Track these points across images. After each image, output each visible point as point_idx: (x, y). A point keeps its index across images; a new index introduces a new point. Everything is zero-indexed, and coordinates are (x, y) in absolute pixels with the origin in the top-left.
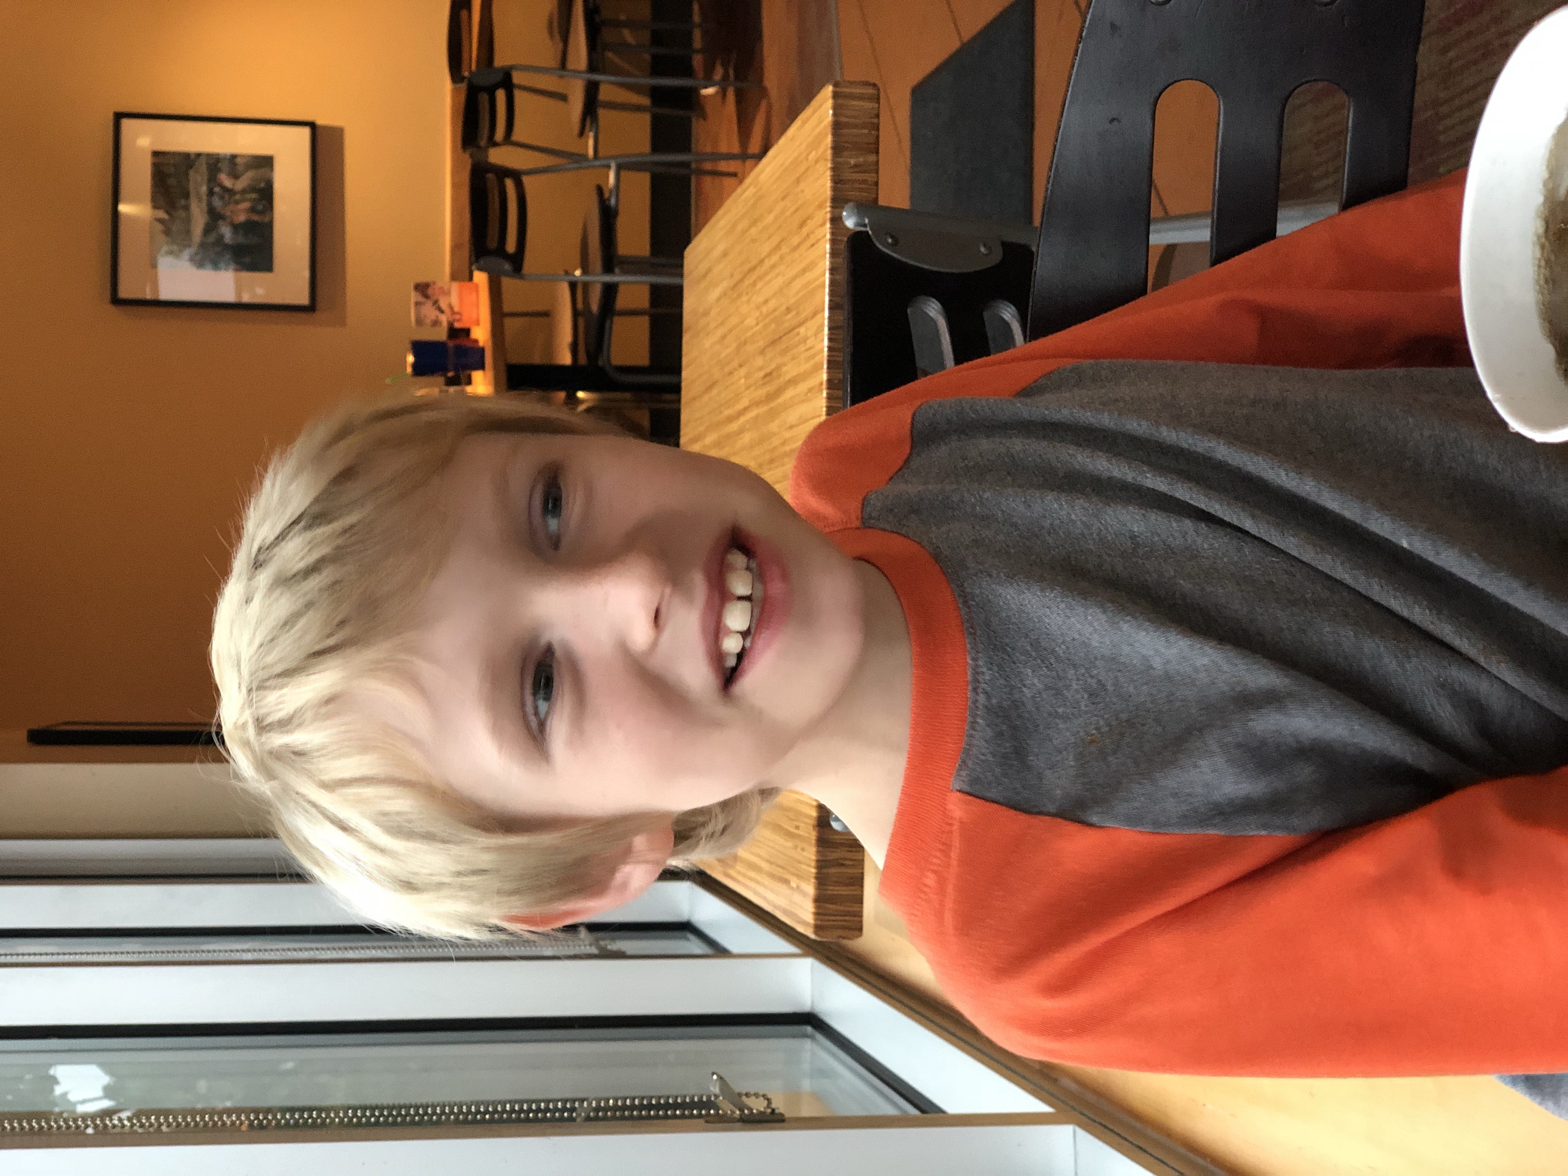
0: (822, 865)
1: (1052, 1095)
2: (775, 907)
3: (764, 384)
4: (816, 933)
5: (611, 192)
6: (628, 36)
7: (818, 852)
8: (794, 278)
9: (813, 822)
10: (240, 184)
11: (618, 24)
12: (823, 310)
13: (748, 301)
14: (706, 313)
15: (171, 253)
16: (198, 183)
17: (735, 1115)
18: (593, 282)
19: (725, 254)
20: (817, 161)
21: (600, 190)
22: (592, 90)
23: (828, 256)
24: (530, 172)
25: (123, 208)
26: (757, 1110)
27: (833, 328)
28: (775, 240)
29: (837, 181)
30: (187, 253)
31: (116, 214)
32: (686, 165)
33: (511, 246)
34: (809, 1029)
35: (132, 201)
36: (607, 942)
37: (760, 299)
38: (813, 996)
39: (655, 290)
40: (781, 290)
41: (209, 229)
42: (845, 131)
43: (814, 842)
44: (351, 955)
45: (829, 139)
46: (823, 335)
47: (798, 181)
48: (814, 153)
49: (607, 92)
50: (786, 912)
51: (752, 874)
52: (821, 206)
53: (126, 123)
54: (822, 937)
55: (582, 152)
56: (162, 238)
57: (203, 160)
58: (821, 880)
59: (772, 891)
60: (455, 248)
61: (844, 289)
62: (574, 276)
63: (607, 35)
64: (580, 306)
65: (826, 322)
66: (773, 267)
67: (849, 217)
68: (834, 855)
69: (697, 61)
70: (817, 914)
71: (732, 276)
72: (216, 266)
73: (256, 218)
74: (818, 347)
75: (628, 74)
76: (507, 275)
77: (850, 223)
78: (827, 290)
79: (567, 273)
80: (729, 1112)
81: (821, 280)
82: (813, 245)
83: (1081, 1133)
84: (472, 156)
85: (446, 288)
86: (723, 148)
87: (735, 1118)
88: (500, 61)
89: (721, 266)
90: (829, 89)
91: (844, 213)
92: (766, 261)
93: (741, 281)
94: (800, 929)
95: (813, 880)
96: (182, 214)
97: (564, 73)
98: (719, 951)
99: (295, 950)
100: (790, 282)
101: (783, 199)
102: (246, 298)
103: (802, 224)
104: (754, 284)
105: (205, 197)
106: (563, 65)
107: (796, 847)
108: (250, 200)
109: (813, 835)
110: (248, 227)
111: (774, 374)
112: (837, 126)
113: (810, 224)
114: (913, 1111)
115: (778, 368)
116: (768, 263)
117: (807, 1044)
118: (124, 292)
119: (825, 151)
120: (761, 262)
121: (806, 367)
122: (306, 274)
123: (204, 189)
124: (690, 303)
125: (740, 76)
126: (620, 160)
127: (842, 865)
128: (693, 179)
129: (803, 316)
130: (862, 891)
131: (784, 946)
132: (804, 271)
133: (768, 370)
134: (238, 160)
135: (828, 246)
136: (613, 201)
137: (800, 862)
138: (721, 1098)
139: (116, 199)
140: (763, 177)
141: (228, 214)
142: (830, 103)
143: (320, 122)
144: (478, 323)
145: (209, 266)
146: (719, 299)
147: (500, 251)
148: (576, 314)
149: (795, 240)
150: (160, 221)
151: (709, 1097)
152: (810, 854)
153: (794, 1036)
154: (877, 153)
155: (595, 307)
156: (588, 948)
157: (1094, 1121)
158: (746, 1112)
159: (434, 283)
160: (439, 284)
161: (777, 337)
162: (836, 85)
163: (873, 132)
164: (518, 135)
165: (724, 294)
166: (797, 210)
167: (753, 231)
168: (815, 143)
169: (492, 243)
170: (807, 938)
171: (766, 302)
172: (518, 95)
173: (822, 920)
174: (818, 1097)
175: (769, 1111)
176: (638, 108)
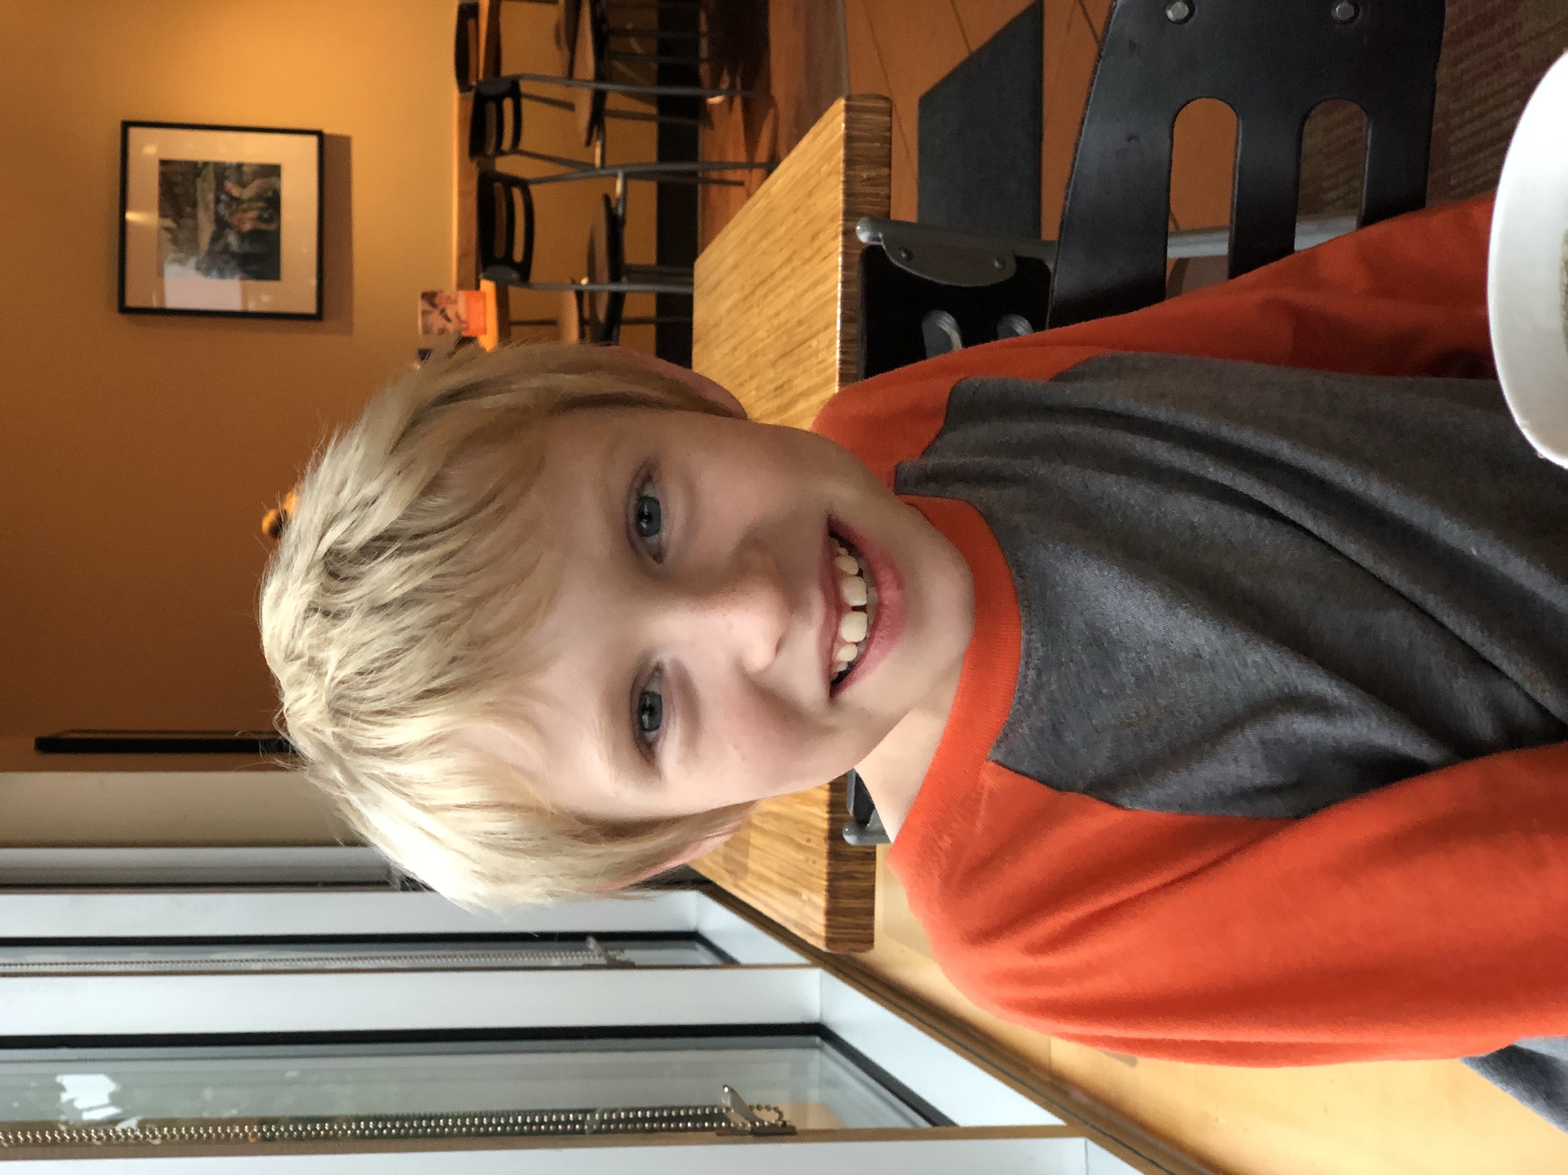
0: (833, 878)
1: (1064, 1109)
2: (786, 918)
3: (776, 396)
4: (827, 946)
5: (618, 200)
6: (635, 45)
7: (829, 865)
8: (807, 291)
9: (824, 835)
10: (247, 193)
11: (627, 33)
12: (835, 323)
13: (760, 314)
14: (716, 325)
15: (175, 261)
16: (206, 192)
17: (746, 1128)
18: (600, 291)
19: (736, 266)
20: (829, 174)
21: (607, 199)
22: (599, 98)
23: (840, 269)
24: (539, 181)
25: (131, 216)
26: (769, 1122)
27: (845, 341)
28: (786, 253)
29: (849, 194)
30: (193, 261)
31: (123, 223)
32: (693, 174)
33: (518, 255)
34: (817, 1040)
35: (138, 209)
36: (615, 952)
37: (771, 311)
38: (822, 1008)
39: (663, 300)
40: (792, 302)
41: (216, 237)
42: (856, 145)
43: (825, 855)
44: (360, 964)
45: (841, 153)
46: (836, 348)
47: (810, 194)
48: (826, 166)
49: (615, 101)
50: (796, 925)
51: (764, 887)
52: (833, 219)
53: (134, 132)
54: (833, 949)
55: (590, 161)
56: (170, 247)
57: (211, 168)
58: (833, 893)
59: (783, 903)
60: (463, 256)
61: (857, 303)
62: (580, 284)
63: (614, 44)
64: (587, 314)
65: (838, 335)
66: (784, 279)
67: (863, 230)
68: (845, 868)
69: (704, 70)
70: (828, 926)
71: (742, 287)
72: (222, 274)
73: (264, 226)
74: (831, 360)
75: (633, 83)
76: (513, 283)
77: (864, 237)
78: (839, 303)
79: (574, 282)
80: (740, 1125)
81: (832, 294)
82: (825, 258)
83: (1092, 1146)
84: (478, 164)
85: (453, 297)
86: (730, 157)
87: (746, 1131)
88: (508, 69)
89: (732, 278)
90: (841, 103)
91: (858, 228)
92: (778, 273)
93: (753, 292)
94: (812, 941)
95: (824, 893)
96: (189, 222)
97: (570, 82)
98: (727, 961)
99: (304, 960)
100: (802, 295)
101: (795, 211)
102: (252, 307)
103: (814, 238)
104: (765, 296)
105: (212, 206)
106: (570, 75)
107: (807, 860)
108: (258, 208)
109: (824, 848)
110: (255, 236)
111: (786, 386)
112: (849, 139)
113: (822, 237)
114: (923, 1124)
115: (789, 381)
116: (779, 276)
117: (816, 1055)
118: (132, 301)
119: (838, 164)
120: (772, 274)
121: (818, 380)
122: (314, 282)
123: (211, 197)
124: (700, 313)
125: (747, 85)
126: (629, 170)
127: (854, 878)
128: (700, 188)
129: (814, 329)
130: (874, 903)
131: (794, 957)
132: (816, 284)
133: (780, 382)
134: (245, 169)
135: (840, 259)
136: (620, 211)
137: (811, 875)
138: (733, 1111)
139: (123, 208)
140: (774, 189)
141: (235, 222)
142: (842, 116)
143: (327, 130)
144: (484, 331)
145: (214, 273)
146: (730, 311)
147: (508, 260)
148: (582, 322)
149: (808, 253)
150: (167, 229)
151: (720, 1111)
152: (821, 866)
153: (803, 1047)
154: (889, 165)
155: (602, 315)
156: (597, 958)
157: (1105, 1134)
158: (757, 1124)
159: (442, 292)
160: (447, 293)
161: (788, 349)
162: (848, 98)
163: (885, 145)
164: (525, 144)
165: (735, 305)
166: (809, 223)
167: (765, 244)
168: (828, 157)
169: (499, 251)
170: (819, 950)
171: (777, 314)
172: (525, 104)
173: (833, 933)
174: (825, 1107)
175: (780, 1123)
176: (644, 117)
